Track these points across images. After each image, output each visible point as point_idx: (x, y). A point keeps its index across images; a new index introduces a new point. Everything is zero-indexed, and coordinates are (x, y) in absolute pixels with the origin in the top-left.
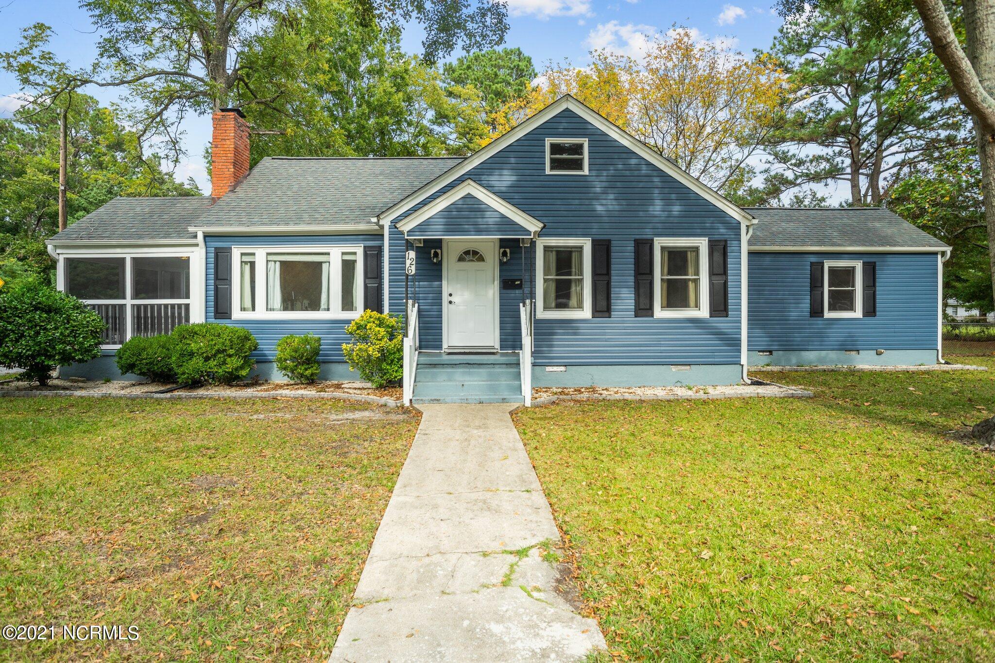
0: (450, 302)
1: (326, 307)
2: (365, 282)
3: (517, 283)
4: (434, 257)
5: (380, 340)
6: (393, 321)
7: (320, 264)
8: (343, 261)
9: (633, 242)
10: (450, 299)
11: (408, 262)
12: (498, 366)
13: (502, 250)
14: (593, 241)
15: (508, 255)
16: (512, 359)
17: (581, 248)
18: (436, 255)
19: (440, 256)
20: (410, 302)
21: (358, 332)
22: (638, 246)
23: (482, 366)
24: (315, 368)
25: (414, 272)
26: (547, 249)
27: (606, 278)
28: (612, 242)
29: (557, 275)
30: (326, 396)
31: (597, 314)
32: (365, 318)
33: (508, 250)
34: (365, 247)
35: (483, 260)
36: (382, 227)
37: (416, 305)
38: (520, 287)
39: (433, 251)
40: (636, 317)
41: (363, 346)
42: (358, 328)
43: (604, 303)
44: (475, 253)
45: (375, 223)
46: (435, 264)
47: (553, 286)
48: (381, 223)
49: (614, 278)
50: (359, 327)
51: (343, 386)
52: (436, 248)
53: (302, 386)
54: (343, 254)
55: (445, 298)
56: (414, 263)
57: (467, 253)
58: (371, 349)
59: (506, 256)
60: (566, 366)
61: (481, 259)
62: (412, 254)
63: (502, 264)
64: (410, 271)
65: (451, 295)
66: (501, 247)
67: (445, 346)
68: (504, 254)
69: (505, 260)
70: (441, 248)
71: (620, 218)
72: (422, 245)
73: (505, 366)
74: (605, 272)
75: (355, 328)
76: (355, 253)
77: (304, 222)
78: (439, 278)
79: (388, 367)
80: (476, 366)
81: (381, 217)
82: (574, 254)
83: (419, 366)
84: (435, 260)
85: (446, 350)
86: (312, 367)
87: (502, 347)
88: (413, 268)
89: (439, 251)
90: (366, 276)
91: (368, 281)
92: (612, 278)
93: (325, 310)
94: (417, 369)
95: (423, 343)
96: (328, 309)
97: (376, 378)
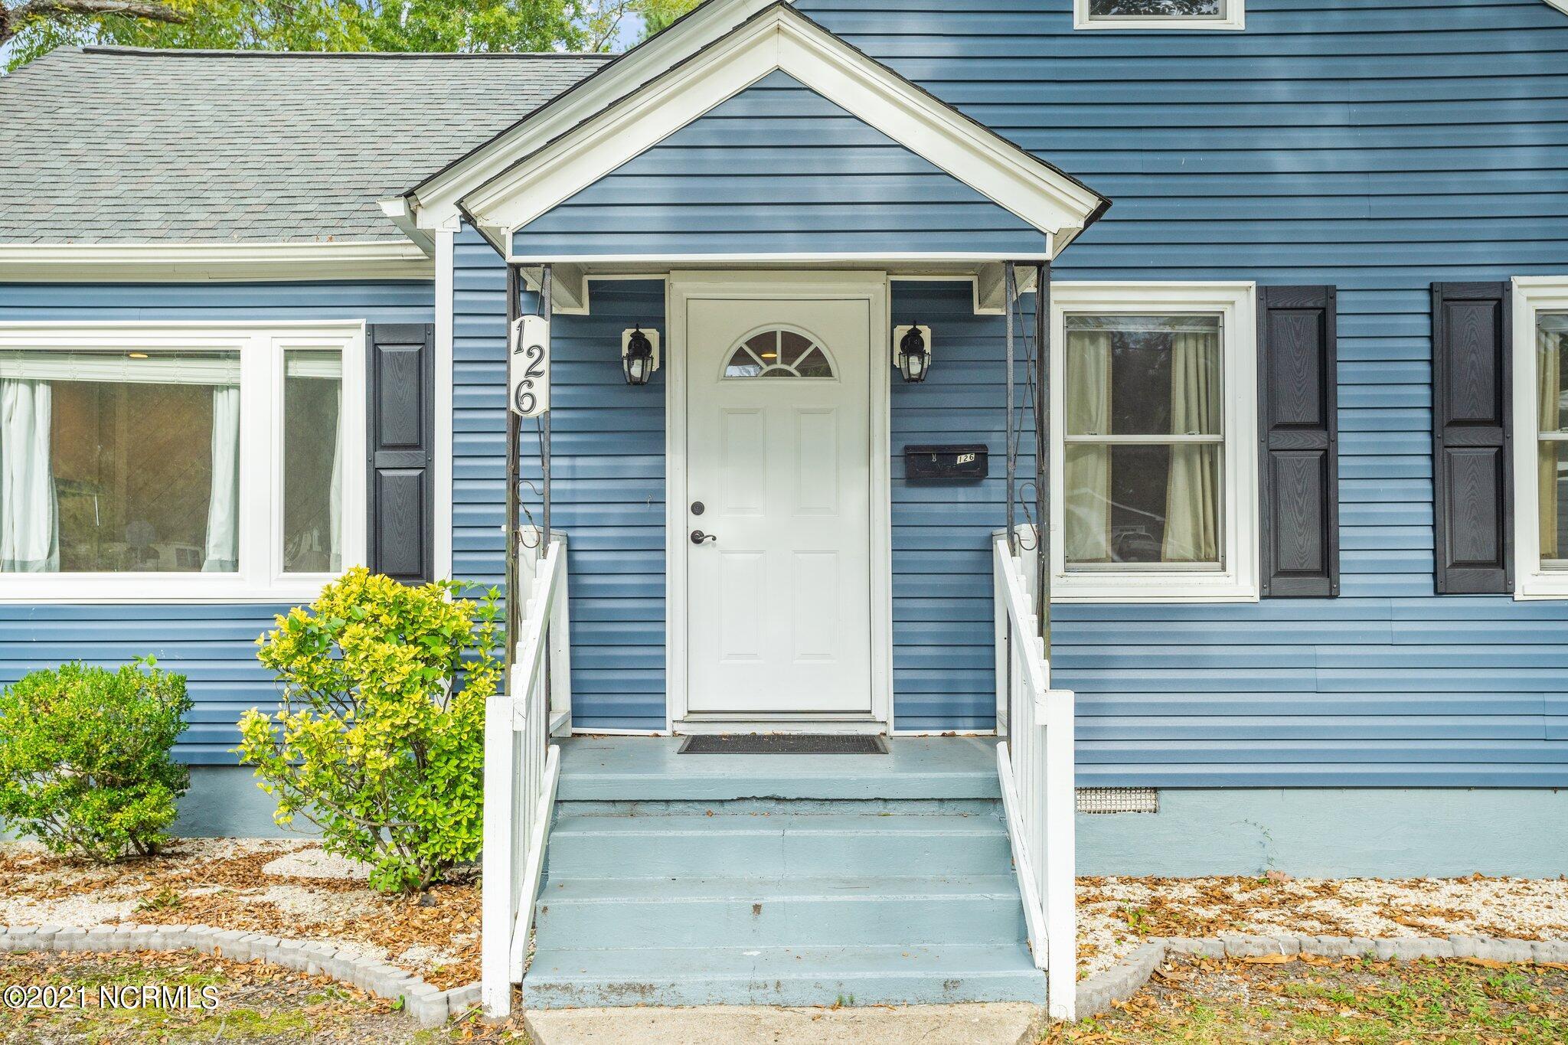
0: (697, 538)
1: (227, 556)
2: (370, 460)
3: (962, 459)
4: (631, 358)
5: (398, 697)
6: (458, 616)
7: (205, 393)
8: (292, 384)
9: (1424, 297)
10: (697, 523)
11: (519, 364)
12: (905, 808)
13: (902, 331)
14: (1263, 293)
15: (928, 348)
16: (961, 779)
17: (1213, 322)
18: (640, 348)
19: (655, 352)
20: (529, 533)
21: (300, 662)
22: (1447, 313)
23: (835, 808)
24: (151, 800)
25: (542, 406)
26: (1080, 326)
27: (1318, 439)
28: (1341, 297)
29: (1117, 428)
30: (156, 941)
31: (1281, 584)
32: (338, 600)
33: (926, 332)
34: (371, 329)
35: (827, 372)
36: (426, 241)
37: (555, 547)
38: (976, 474)
39: (627, 336)
40: (1438, 593)
41: (323, 725)
42: (301, 647)
43: (1311, 542)
44: (794, 344)
45: (396, 221)
46: (637, 383)
47: (1099, 473)
48: (424, 222)
49: (1346, 442)
50: (306, 641)
51: (269, 869)
52: (638, 322)
53: (95, 875)
54: (291, 354)
55: (677, 522)
56: (544, 366)
57: (762, 342)
58: (356, 735)
59: (921, 354)
60: (1155, 789)
61: (817, 366)
62: (536, 330)
63: (901, 383)
64: (527, 403)
65: (698, 509)
66: (896, 320)
67: (675, 709)
68: (911, 344)
69: (915, 368)
70: (658, 321)
71: (1374, 201)
72: (585, 311)
73: (934, 807)
74: (1313, 417)
75: (289, 645)
76: (335, 354)
77: (140, 233)
78: (653, 440)
79: (436, 809)
80: (808, 807)
81: (424, 198)
82: (1180, 349)
83: (566, 810)
84: (636, 371)
85: (681, 729)
86: (140, 796)
87: (902, 715)
88: (541, 388)
89: (651, 335)
90: (376, 440)
91: (382, 458)
92: (1342, 438)
93: (222, 566)
94: (554, 825)
95: (588, 700)
96: (235, 566)
97: (388, 851)
